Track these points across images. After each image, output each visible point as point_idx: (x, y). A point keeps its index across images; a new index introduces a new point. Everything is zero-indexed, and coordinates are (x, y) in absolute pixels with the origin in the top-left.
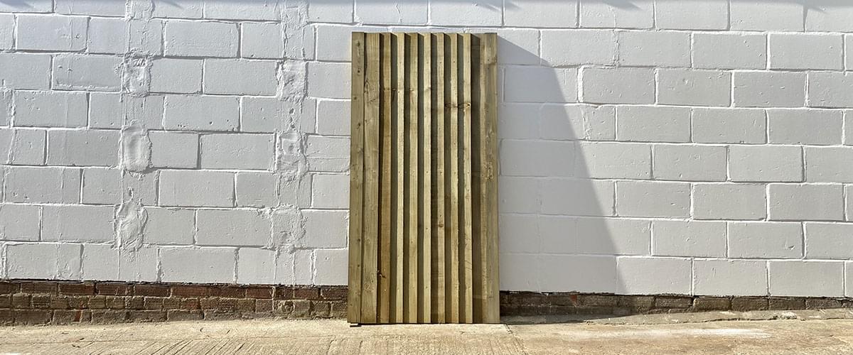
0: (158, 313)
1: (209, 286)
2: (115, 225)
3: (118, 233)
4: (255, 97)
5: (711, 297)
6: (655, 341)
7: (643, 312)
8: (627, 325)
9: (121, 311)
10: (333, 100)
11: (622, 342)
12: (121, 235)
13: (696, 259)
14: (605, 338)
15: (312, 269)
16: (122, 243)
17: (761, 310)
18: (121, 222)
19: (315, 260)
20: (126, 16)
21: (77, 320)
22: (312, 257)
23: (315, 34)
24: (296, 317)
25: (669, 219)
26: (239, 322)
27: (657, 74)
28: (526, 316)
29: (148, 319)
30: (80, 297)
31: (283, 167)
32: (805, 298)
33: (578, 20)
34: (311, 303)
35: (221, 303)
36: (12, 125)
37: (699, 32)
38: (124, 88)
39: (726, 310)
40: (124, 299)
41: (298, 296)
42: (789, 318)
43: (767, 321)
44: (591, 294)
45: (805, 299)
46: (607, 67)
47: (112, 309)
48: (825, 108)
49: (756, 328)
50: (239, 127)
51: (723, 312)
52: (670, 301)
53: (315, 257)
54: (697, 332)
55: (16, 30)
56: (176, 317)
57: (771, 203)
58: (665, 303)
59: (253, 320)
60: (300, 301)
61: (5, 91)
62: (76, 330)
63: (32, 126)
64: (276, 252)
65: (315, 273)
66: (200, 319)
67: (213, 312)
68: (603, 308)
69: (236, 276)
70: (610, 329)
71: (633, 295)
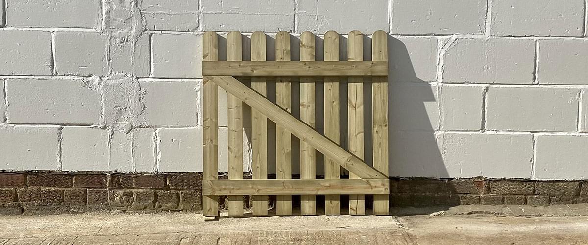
1: (29, 173)
6: (580, 237)
7: (566, 202)
8: (545, 217)
11: (540, 238)
14: (518, 233)
15: (156, 152)
19: (158, 142)
22: (153, 138)
24: (138, 210)
26: (67, 217)
28: (419, 206)
31: (113, 25)
34: (156, 194)
35: (44, 193)
41: (139, 186)
44: (500, 180)
53: (159, 138)
59: (84, 215)
60: (141, 190)
64: (109, 132)
65: (159, 157)
66: (18, 214)
67: (34, 204)
68: (516, 196)
69: (60, 161)
70: (524, 222)
71: (554, 182)
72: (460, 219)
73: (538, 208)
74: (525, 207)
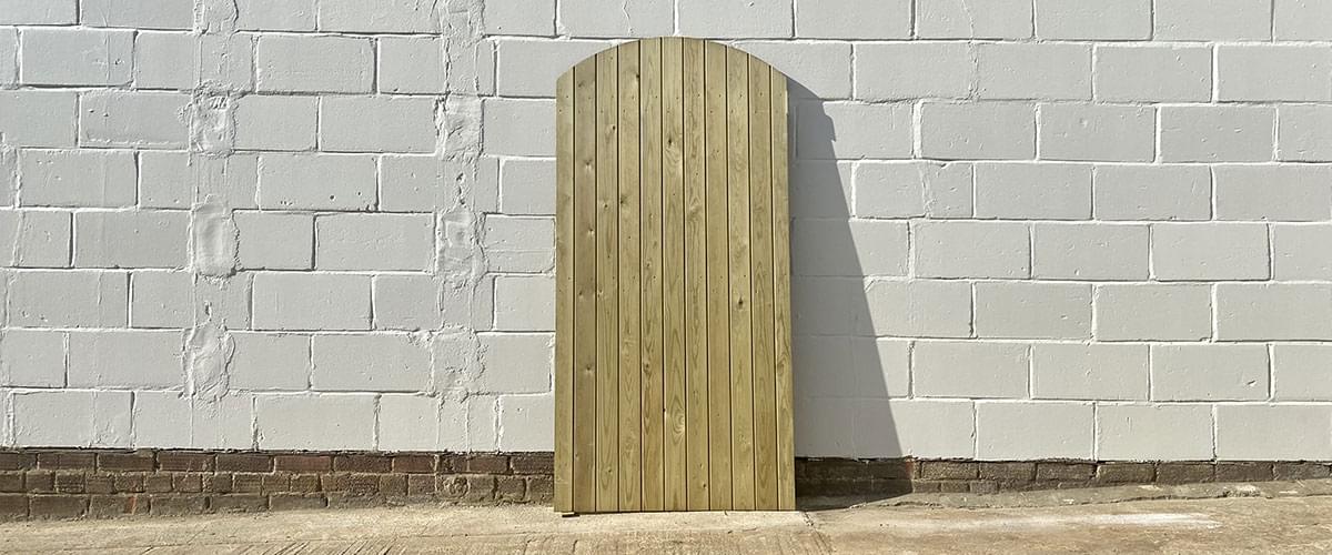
0: (255, 498)
1: (336, 454)
2: (184, 362)
3: (190, 373)
4: (402, 155)
5: (1124, 463)
6: (1038, 536)
7: (1020, 488)
8: (993, 509)
9: (197, 495)
10: (525, 159)
11: (988, 538)
12: (194, 376)
13: (1101, 403)
14: (960, 531)
15: (497, 425)
16: (195, 388)
17: (1204, 482)
18: (194, 356)
19: (500, 412)
20: (194, 28)
21: (127, 510)
22: (494, 408)
23: (496, 53)
24: (472, 501)
25: (1059, 342)
26: (383, 511)
27: (1039, 112)
28: (833, 495)
29: (241, 507)
30: (132, 474)
31: (448, 267)
32: (1273, 462)
33: (913, 28)
34: (496, 480)
35: (355, 480)
36: (17, 204)
37: (1105, 44)
38: (193, 144)
39: (1148, 483)
40: (201, 476)
41: (474, 470)
42: (1247, 495)
43: (1212, 500)
44: (935, 461)
45: (1272, 464)
46: (959, 102)
47: (183, 492)
48: (1304, 162)
49: (1196, 511)
50: (377, 205)
51: (1144, 487)
52: (1060, 469)
53: (501, 409)
54: (1103, 519)
55: (20, 52)
56: (285, 503)
57: (1219, 314)
58: (1052, 473)
59: (405, 508)
60: (477, 476)
61: (6, 151)
62: (127, 527)
63: (48, 206)
64: (439, 401)
65: (501, 433)
66: (320, 507)
67: (341, 495)
68: (956, 482)
69: (377, 438)
70: (966, 516)
71: (1002, 462)
72: (885, 513)
73: (984, 497)
74: (968, 495)
